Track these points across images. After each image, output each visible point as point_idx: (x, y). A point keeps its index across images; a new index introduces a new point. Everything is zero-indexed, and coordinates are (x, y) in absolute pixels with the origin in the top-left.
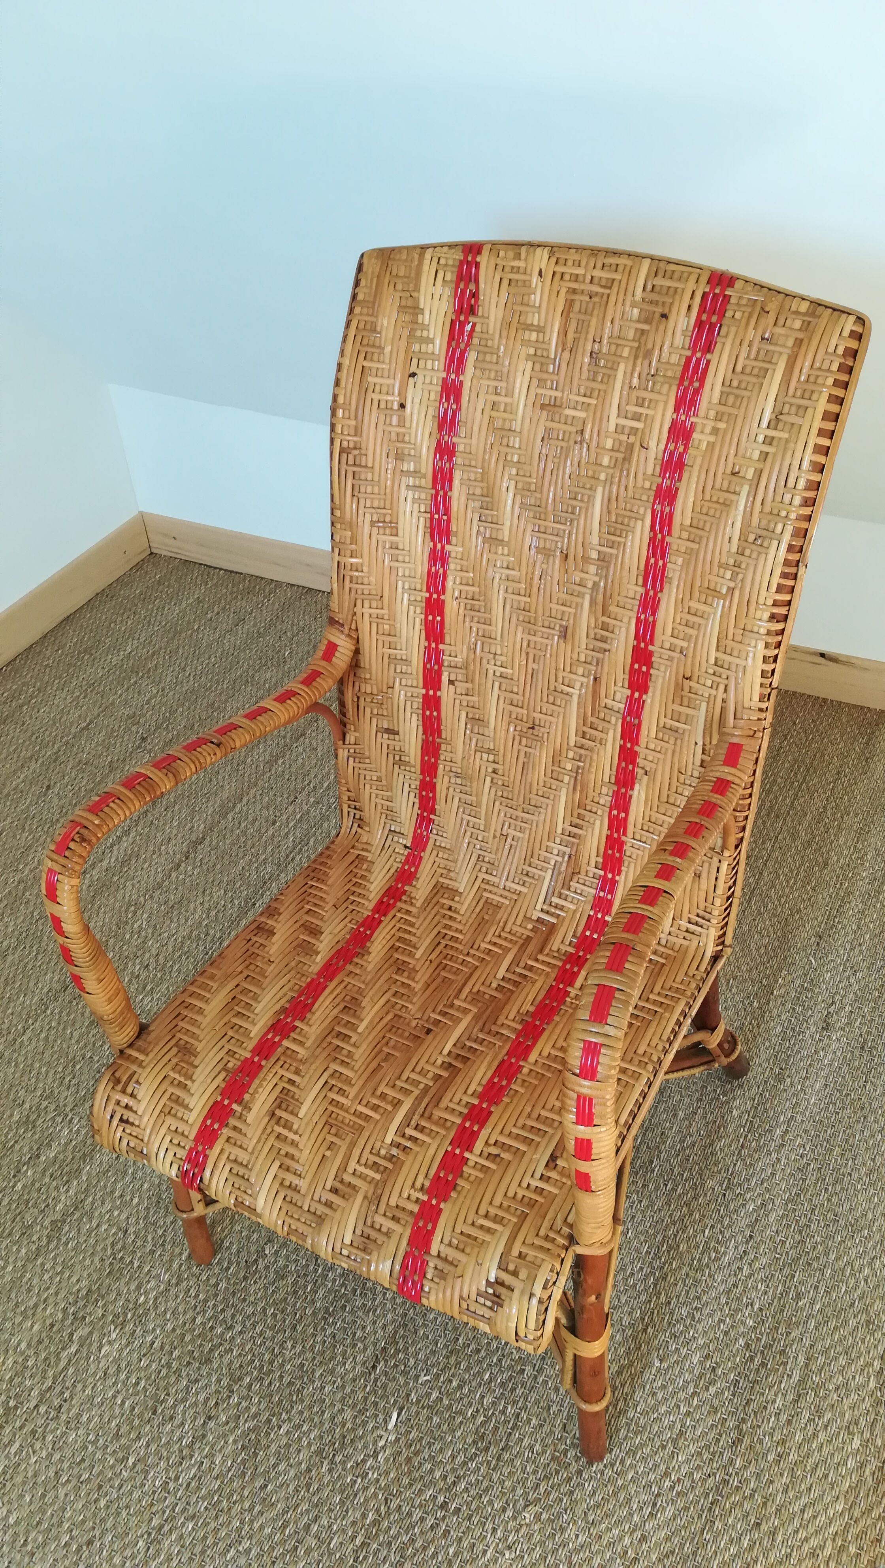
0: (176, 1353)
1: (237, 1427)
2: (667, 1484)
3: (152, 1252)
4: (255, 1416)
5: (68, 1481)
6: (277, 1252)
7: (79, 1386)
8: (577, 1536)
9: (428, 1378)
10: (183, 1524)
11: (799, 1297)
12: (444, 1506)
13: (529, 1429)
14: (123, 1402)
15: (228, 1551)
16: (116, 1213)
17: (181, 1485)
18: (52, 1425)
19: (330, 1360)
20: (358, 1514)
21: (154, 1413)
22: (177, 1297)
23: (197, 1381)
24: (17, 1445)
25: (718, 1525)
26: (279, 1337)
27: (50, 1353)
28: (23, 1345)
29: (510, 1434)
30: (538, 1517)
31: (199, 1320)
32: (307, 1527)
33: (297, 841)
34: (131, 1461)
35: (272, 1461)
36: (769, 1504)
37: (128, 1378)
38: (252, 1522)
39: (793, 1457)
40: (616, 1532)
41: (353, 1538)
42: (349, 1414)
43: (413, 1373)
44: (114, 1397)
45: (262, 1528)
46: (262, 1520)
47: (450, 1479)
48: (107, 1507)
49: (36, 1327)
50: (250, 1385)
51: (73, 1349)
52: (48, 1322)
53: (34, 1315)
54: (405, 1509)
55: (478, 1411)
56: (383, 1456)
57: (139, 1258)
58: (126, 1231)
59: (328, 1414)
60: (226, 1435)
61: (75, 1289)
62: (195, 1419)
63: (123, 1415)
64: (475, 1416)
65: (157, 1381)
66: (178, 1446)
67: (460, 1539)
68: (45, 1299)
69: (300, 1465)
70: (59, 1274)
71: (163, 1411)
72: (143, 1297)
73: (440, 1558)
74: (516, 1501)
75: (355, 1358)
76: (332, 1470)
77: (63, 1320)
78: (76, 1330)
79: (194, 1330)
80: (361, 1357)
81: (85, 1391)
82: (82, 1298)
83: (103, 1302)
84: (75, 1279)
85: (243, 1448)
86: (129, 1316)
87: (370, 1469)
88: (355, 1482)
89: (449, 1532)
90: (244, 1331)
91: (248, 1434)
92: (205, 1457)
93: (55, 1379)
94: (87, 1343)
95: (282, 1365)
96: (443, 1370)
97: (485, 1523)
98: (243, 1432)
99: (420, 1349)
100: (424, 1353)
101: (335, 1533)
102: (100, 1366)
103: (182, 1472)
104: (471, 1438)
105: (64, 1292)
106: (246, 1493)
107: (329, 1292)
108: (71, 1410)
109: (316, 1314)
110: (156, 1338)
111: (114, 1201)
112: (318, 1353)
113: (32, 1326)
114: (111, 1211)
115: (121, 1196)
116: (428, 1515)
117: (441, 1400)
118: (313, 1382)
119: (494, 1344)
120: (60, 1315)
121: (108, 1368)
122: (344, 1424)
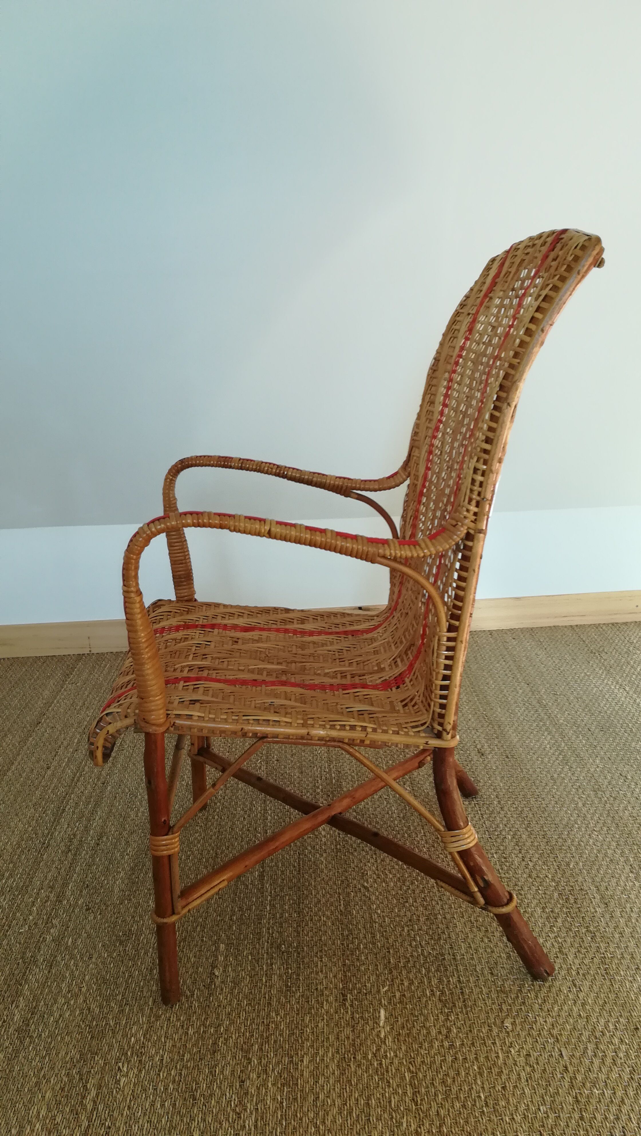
0: (187, 1056)
1: (268, 1076)
2: (574, 973)
4: (278, 1063)
6: (224, 971)
7: (115, 1114)
8: (546, 1022)
9: (386, 988)
11: (568, 864)
12: (452, 1046)
13: (472, 985)
14: (163, 1106)
16: (72, 1002)
17: (250, 1130)
19: (310, 1009)
20: (398, 1079)
21: (194, 1099)
22: (162, 1027)
23: (215, 1066)
25: (618, 978)
26: (263, 1013)
27: (72, 1106)
28: (43, 1113)
29: (462, 993)
30: (513, 1024)
31: (191, 1032)
32: (367, 1104)
35: (312, 1081)
36: (634, 956)
37: (156, 1089)
38: (324, 1123)
39: (627, 931)
40: (566, 1008)
41: (405, 1093)
42: (348, 1031)
43: (375, 990)
44: (152, 1105)
45: (334, 1121)
46: (330, 1118)
47: (444, 1031)
49: (48, 1095)
50: (261, 1050)
51: (93, 1093)
52: (58, 1088)
53: (40, 1089)
54: (428, 1060)
55: (432, 991)
56: (389, 1042)
57: (113, 1019)
58: (89, 1009)
59: (332, 1038)
60: (264, 1084)
61: (67, 1059)
62: (231, 1087)
63: (168, 1113)
64: (433, 994)
65: (182, 1080)
66: (229, 1109)
67: (476, 1058)
68: (44, 1076)
69: (333, 1074)
70: (45, 1057)
71: (201, 1095)
72: (133, 1039)
73: (472, 1074)
74: (495, 1023)
75: (327, 1001)
76: (359, 1066)
77: (70, 1081)
78: (87, 1082)
79: (191, 1039)
80: (331, 999)
81: (122, 1114)
82: (78, 1062)
83: (100, 1056)
84: (63, 1053)
85: (283, 1085)
86: (129, 1054)
87: (385, 1052)
88: (381, 1064)
89: (466, 1059)
90: (232, 1022)
91: (281, 1076)
92: (257, 1104)
93: (90, 1120)
94: (103, 1085)
95: (277, 1028)
96: (392, 981)
97: (485, 1043)
98: (276, 1077)
99: (369, 977)
100: (373, 978)
101: (390, 1098)
102: (126, 1093)
103: (244, 1122)
104: (440, 1006)
105: (59, 1065)
106: (305, 1109)
107: (280, 976)
108: (119, 1130)
109: (280, 991)
110: (162, 1056)
111: (65, 997)
112: (298, 1010)
113: (43, 1097)
114: (67, 1003)
115: (69, 992)
116: (445, 1056)
117: (404, 995)
118: (307, 1026)
119: (415, 954)
120: (66, 1079)
121: (133, 1091)
122: (348, 1038)
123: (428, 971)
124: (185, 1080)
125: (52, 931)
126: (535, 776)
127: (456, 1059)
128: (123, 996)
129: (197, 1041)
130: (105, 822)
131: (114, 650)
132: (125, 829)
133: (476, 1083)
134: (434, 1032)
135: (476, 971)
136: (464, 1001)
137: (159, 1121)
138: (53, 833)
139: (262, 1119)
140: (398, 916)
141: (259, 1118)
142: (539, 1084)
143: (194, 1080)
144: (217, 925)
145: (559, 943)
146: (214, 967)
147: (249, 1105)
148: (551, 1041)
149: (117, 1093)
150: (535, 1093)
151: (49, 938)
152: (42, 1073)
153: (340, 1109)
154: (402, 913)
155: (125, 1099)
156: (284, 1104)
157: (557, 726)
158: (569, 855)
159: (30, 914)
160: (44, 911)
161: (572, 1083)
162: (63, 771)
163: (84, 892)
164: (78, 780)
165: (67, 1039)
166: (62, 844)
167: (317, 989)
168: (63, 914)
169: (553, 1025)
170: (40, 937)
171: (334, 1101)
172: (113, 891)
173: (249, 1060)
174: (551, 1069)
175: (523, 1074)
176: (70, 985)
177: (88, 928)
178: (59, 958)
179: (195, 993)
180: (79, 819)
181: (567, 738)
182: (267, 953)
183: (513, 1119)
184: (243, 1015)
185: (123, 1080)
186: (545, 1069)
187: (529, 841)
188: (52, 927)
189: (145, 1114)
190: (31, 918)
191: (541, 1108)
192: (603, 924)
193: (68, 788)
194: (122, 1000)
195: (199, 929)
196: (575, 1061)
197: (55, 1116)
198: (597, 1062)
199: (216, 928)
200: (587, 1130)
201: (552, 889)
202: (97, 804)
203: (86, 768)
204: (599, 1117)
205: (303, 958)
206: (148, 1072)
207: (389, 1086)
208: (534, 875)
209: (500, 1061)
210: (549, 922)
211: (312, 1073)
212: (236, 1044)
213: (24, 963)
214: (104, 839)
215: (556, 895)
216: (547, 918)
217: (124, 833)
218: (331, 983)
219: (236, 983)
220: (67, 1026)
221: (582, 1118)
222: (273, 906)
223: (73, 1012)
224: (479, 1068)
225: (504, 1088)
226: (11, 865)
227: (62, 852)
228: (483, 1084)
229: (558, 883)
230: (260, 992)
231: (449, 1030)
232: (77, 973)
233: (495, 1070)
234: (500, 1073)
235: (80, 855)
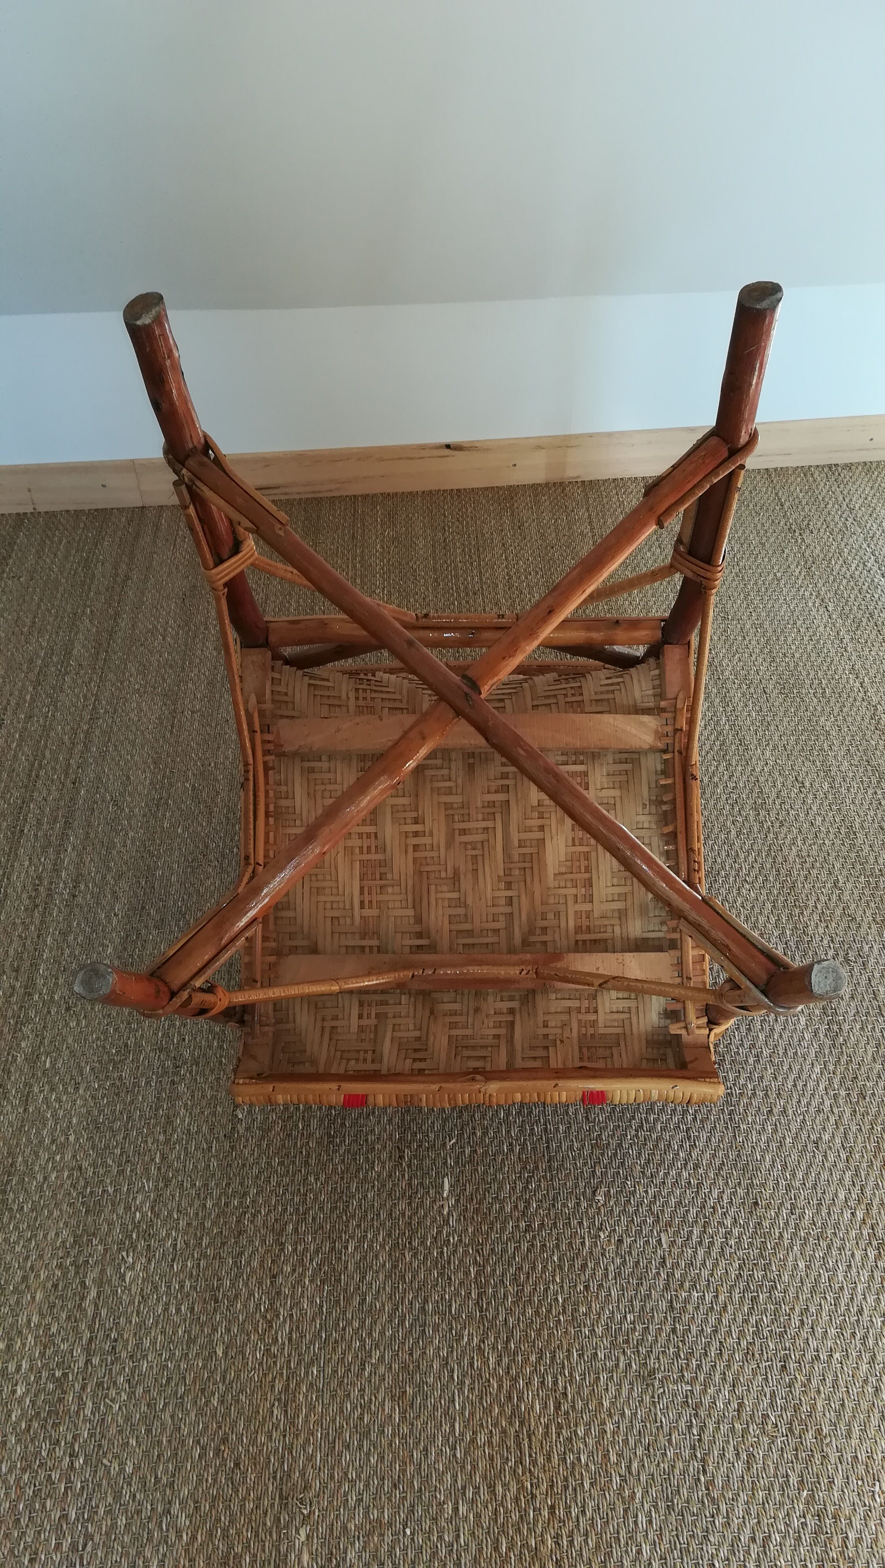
0: (205, 1241)
1: (305, 1269)
3: (121, 1172)
4: (317, 1252)
5: (165, 1404)
6: (249, 1112)
7: (122, 1321)
8: (646, 1192)
9: (454, 1141)
10: (306, 1373)
12: (528, 1228)
13: (561, 1136)
14: (178, 1310)
15: (364, 1369)
16: (58, 1158)
17: (284, 1344)
18: (116, 1368)
19: (358, 1171)
20: (461, 1275)
21: (216, 1301)
22: (173, 1196)
23: (241, 1254)
24: (90, 1404)
25: (743, 1126)
26: (299, 1177)
27: (69, 1311)
28: (35, 1319)
29: (548, 1147)
30: (607, 1195)
31: (209, 1204)
32: (423, 1309)
33: (31, 758)
34: (220, 1353)
35: (357, 1278)
36: (769, 1093)
37: (169, 1287)
38: (370, 1334)
39: (766, 1052)
40: (673, 1172)
41: (469, 1295)
42: (402, 1205)
43: (438, 1144)
44: (166, 1310)
45: (382, 1333)
46: (378, 1328)
47: (521, 1206)
48: (222, 1402)
49: (39, 1296)
50: (296, 1230)
51: (93, 1293)
52: (49, 1285)
53: (28, 1287)
54: (498, 1248)
55: (511, 1144)
56: (453, 1220)
57: (111, 1183)
58: (80, 1168)
59: (383, 1214)
60: (300, 1281)
61: (59, 1243)
63: (185, 1320)
64: (511, 1150)
65: (201, 1274)
66: (258, 1315)
67: (557, 1246)
68: (32, 1268)
69: (384, 1266)
70: (30, 1239)
71: (224, 1296)
72: (138, 1214)
73: (550, 1268)
74: (584, 1193)
75: (379, 1158)
76: (415, 1255)
77: (65, 1275)
78: (85, 1276)
79: (210, 1214)
80: (384, 1156)
81: (131, 1322)
82: (72, 1247)
83: (98, 1239)
84: (52, 1234)
85: (323, 1282)
86: (134, 1236)
87: (448, 1235)
88: (442, 1252)
89: (545, 1245)
90: (260, 1190)
91: (320, 1269)
92: (291, 1309)
93: (91, 1328)
94: (104, 1281)
95: (316, 1199)
96: (462, 1129)
97: (570, 1223)
98: (314, 1270)
99: (433, 1123)
100: (438, 1127)
101: (450, 1300)
102: (133, 1293)
103: (276, 1333)
104: (518, 1167)
105: (48, 1251)
106: (349, 1315)
107: (321, 1121)
108: (128, 1344)
110: (176, 1240)
111: (48, 1149)
112: (343, 1172)
113: (33, 1298)
114: (51, 1158)
115: (53, 1141)
116: (520, 1242)
117: (475, 1152)
118: (353, 1197)
120: (58, 1273)
121: (142, 1290)
122: (403, 1214)
123: (508, 1113)
124: (204, 1275)
127: (533, 1246)
128: (122, 1148)
129: (218, 1217)
130: (80, 855)
131: (72, 508)
132: (109, 869)
133: (554, 1280)
134: (508, 1209)
135: (567, 1113)
136: (549, 1161)
137: (175, 1332)
139: (297, 1327)
141: (294, 1328)
142: (629, 1282)
143: (215, 1274)
147: (281, 1310)
148: (650, 1220)
149: (123, 1292)
150: (623, 1294)
151: (20, 1056)
152: (29, 1264)
153: (390, 1316)
155: (132, 1301)
156: (324, 1309)
157: (720, 683)
161: (668, 1280)
164: (38, 776)
165: (56, 1213)
166: (24, 896)
167: (367, 1140)
168: (36, 1016)
169: (655, 1198)
170: (8, 1054)
171: (383, 1305)
173: (282, 1247)
174: (645, 1261)
175: (611, 1268)
176: (53, 1132)
178: (36, 1089)
179: (214, 1146)
180: (44, 849)
181: (731, 708)
183: (594, 1330)
184: (274, 1179)
185: (129, 1274)
186: (638, 1261)
188: (23, 1038)
189: (158, 1322)
191: (628, 1316)
192: (737, 1041)
193: (23, 790)
194: (121, 1155)
196: (676, 1251)
197: (50, 1324)
198: (701, 1253)
200: (678, 1347)
203: (47, 753)
204: (694, 1329)
206: (159, 1263)
207: (450, 1285)
209: (586, 1250)
211: (358, 1265)
212: (265, 1223)
214: (82, 887)
218: (385, 1131)
219: (266, 1130)
220: (54, 1196)
221: (674, 1330)
223: (60, 1173)
224: (560, 1259)
225: (587, 1287)
227: (26, 909)
228: (562, 1282)
231: (528, 1205)
232: (61, 1113)
233: (578, 1263)
234: (584, 1266)
235: (51, 915)
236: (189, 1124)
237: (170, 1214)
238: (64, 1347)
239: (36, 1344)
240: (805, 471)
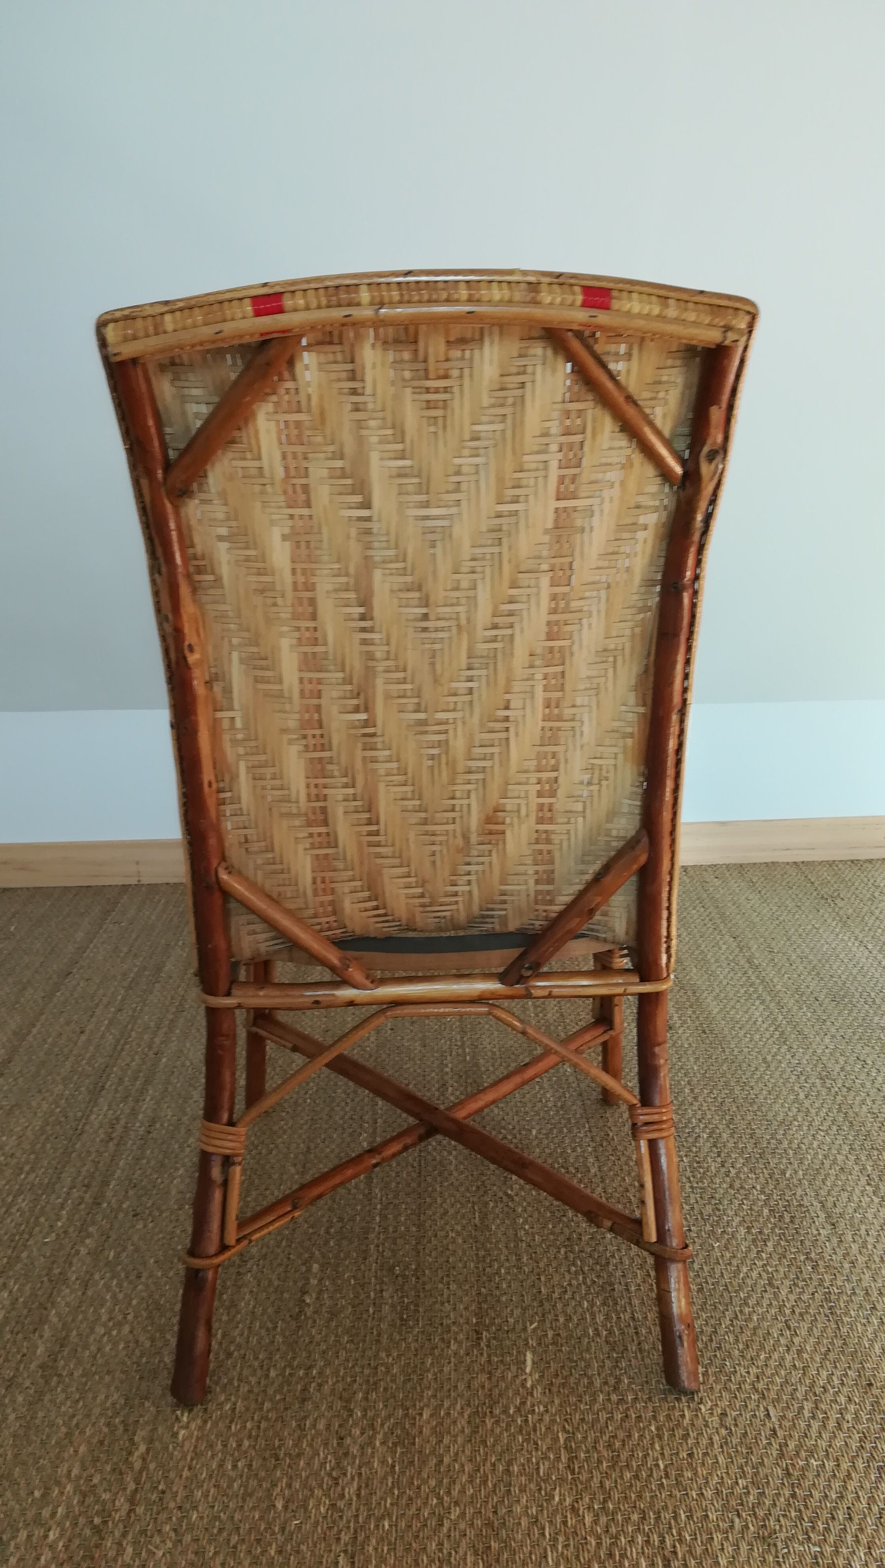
0: (267, 1405)
1: (376, 1432)
2: (787, 1312)
4: (389, 1417)
5: (216, 1553)
6: (318, 1298)
7: (172, 1475)
8: (748, 1372)
9: (535, 1325)
10: (377, 1526)
11: (783, 1173)
12: (621, 1401)
13: (650, 1323)
14: (235, 1467)
15: (442, 1525)
16: (114, 1333)
17: (351, 1499)
18: (163, 1516)
19: (433, 1349)
20: (548, 1440)
21: (277, 1459)
23: (305, 1418)
24: (130, 1550)
25: (846, 1319)
26: (369, 1353)
27: (115, 1464)
28: (75, 1471)
29: (637, 1333)
31: (273, 1373)
32: (508, 1471)
34: (279, 1505)
35: (433, 1440)
36: (870, 1291)
37: (225, 1446)
38: (449, 1493)
39: (861, 1260)
40: (776, 1356)
41: (558, 1459)
42: (483, 1378)
43: (520, 1326)
44: (221, 1465)
45: (463, 1491)
46: (458, 1487)
47: (612, 1381)
48: (280, 1552)
49: (82, 1449)
50: (366, 1399)
51: (142, 1448)
52: (95, 1441)
53: (71, 1442)
54: (589, 1417)
55: (596, 1329)
56: (538, 1392)
58: (137, 1342)
59: (461, 1386)
60: (370, 1442)
61: (108, 1404)
62: (326, 1445)
63: (241, 1476)
64: (597, 1334)
65: (261, 1435)
67: (654, 1417)
68: (77, 1425)
69: (463, 1431)
70: (78, 1401)
71: (285, 1454)
73: (648, 1437)
75: (455, 1339)
76: (497, 1422)
77: (112, 1432)
78: (134, 1434)
79: (273, 1383)
80: (461, 1336)
81: (181, 1476)
82: (122, 1408)
84: (102, 1397)
85: (395, 1445)
87: (533, 1405)
88: (526, 1421)
89: (640, 1417)
90: (328, 1364)
91: (393, 1433)
92: (360, 1467)
93: (137, 1481)
94: (155, 1438)
95: (387, 1372)
96: (543, 1316)
98: (385, 1434)
99: (512, 1311)
100: (517, 1312)
101: (538, 1464)
102: (185, 1449)
103: (343, 1489)
104: (606, 1348)
105: (97, 1411)
106: (425, 1475)
107: (393, 1306)
108: (177, 1496)
109: (393, 1325)
110: (235, 1404)
111: (104, 1325)
112: (416, 1350)
113: (76, 1452)
114: (108, 1333)
115: (110, 1319)
116: (612, 1413)
117: (559, 1335)
118: (428, 1371)
119: (574, 1282)
120: (105, 1430)
121: (196, 1447)
122: (483, 1387)
123: (592, 1304)
124: (264, 1435)
125: (88, 1241)
126: (741, 1057)
127: (627, 1416)
129: (281, 1386)
130: (158, 1103)
131: (172, 881)
132: (185, 1114)
133: (653, 1448)
134: (598, 1383)
136: (639, 1344)
137: (230, 1486)
138: (89, 1116)
140: (552, 1233)
141: (363, 1485)
142: (737, 1451)
143: (277, 1435)
144: (310, 1239)
145: (768, 1273)
146: (304, 1292)
147: (349, 1468)
148: (755, 1397)
149: (174, 1448)
150: (732, 1462)
151: (83, 1251)
152: (75, 1421)
153: (470, 1476)
154: (557, 1230)
155: (184, 1457)
156: (397, 1468)
157: (773, 994)
158: (784, 1161)
159: (59, 1220)
160: (77, 1217)
161: (781, 1450)
162: (103, 1037)
163: (131, 1193)
164: (122, 1049)
165: (107, 1378)
166: (101, 1131)
167: (442, 1324)
168: (102, 1220)
169: (758, 1377)
170: (72, 1249)
171: (463, 1466)
172: (168, 1192)
173: (351, 1412)
174: (753, 1432)
175: (716, 1438)
176: (111, 1311)
177: (135, 1238)
178: (97, 1277)
179: (279, 1326)
180: (125, 1099)
181: (785, 1010)
182: (376, 1277)
183: (702, 1494)
184: (343, 1354)
185: (182, 1432)
186: (746, 1433)
187: (732, 1141)
188: (88, 1236)
189: (211, 1476)
190: (59, 1224)
191: (740, 1481)
192: (829, 1250)
193: (108, 1058)
195: (284, 1243)
196: (787, 1424)
197: (92, 1476)
198: (815, 1425)
199: (307, 1244)
200: (800, 1511)
201: (760, 1203)
202: (147, 1082)
203: (133, 1034)
204: (817, 1495)
205: (424, 1283)
206: (215, 1424)
207: (537, 1449)
208: (737, 1185)
209: (687, 1421)
210: (756, 1246)
211: (434, 1430)
212: (333, 1391)
213: (51, 1281)
214: (158, 1126)
215: (766, 1211)
216: (754, 1241)
217: (185, 1119)
218: (461, 1316)
219: (333, 1314)
220: (107, 1363)
221: (794, 1495)
222: (384, 1217)
223: (115, 1344)
224: (658, 1429)
225: (691, 1455)
226: (32, 1157)
227: (101, 1141)
228: (662, 1449)
229: (769, 1197)
230: (366, 1326)
231: (619, 1381)
232: (121, 1296)
233: (680, 1432)
234: (686, 1436)
235: (125, 1145)
236: (254, 1307)
237: (231, 1381)
238: (106, 1496)
239: (75, 1492)
240: (831, 864)
